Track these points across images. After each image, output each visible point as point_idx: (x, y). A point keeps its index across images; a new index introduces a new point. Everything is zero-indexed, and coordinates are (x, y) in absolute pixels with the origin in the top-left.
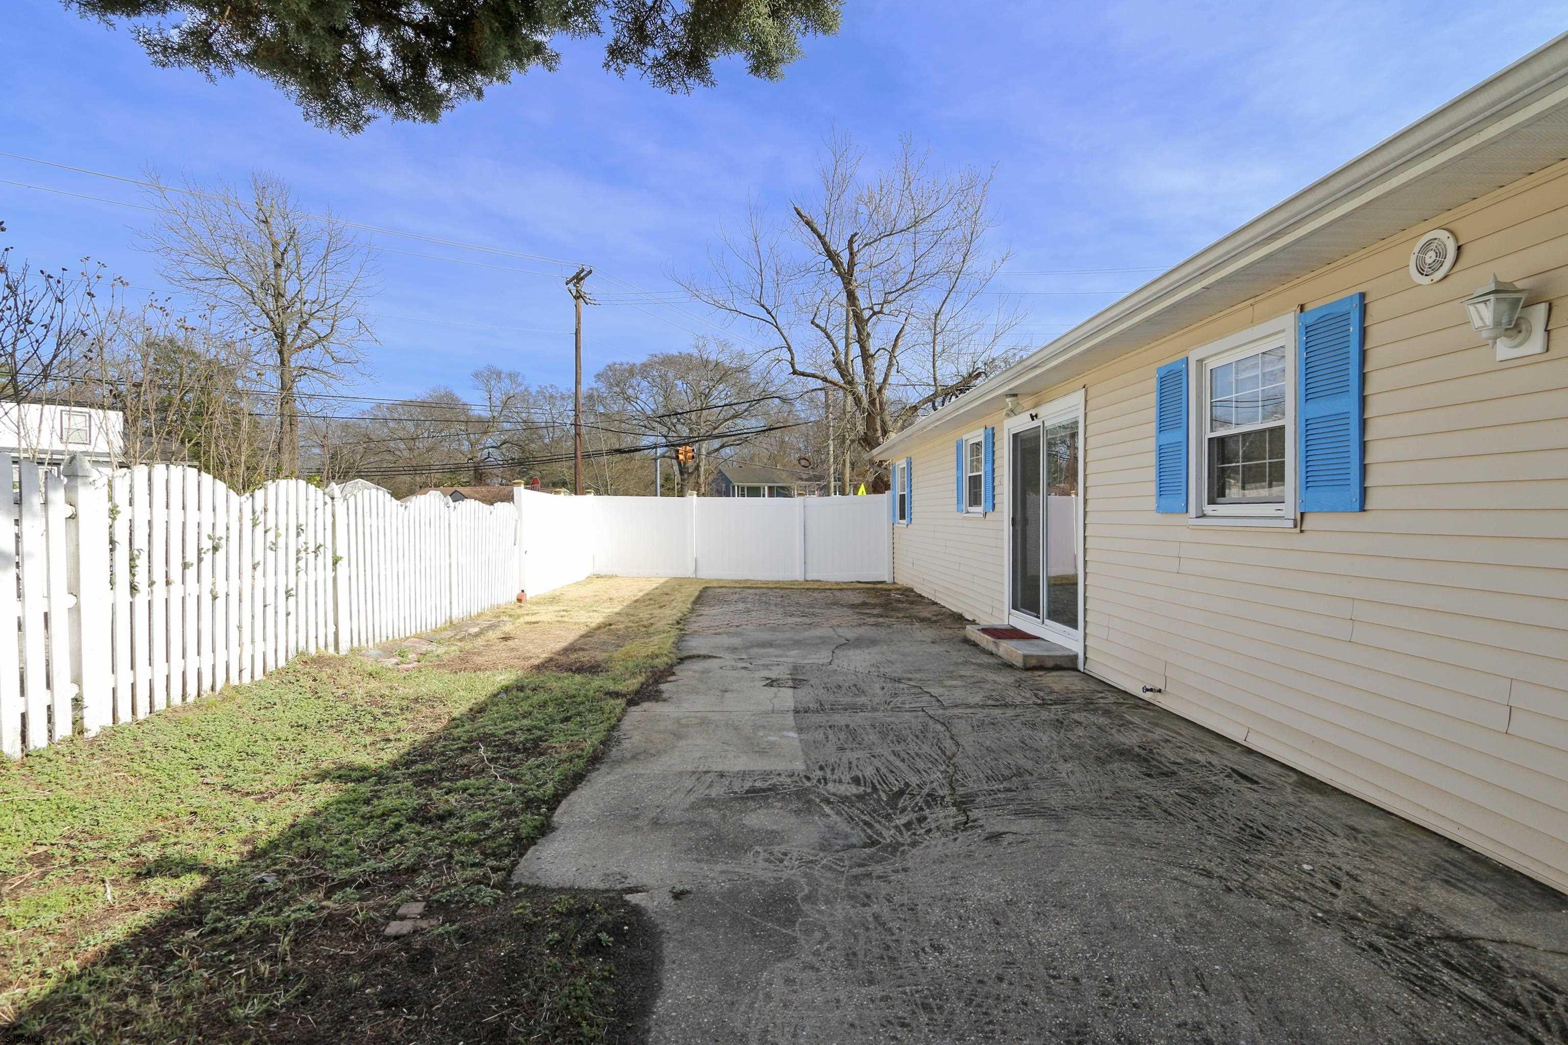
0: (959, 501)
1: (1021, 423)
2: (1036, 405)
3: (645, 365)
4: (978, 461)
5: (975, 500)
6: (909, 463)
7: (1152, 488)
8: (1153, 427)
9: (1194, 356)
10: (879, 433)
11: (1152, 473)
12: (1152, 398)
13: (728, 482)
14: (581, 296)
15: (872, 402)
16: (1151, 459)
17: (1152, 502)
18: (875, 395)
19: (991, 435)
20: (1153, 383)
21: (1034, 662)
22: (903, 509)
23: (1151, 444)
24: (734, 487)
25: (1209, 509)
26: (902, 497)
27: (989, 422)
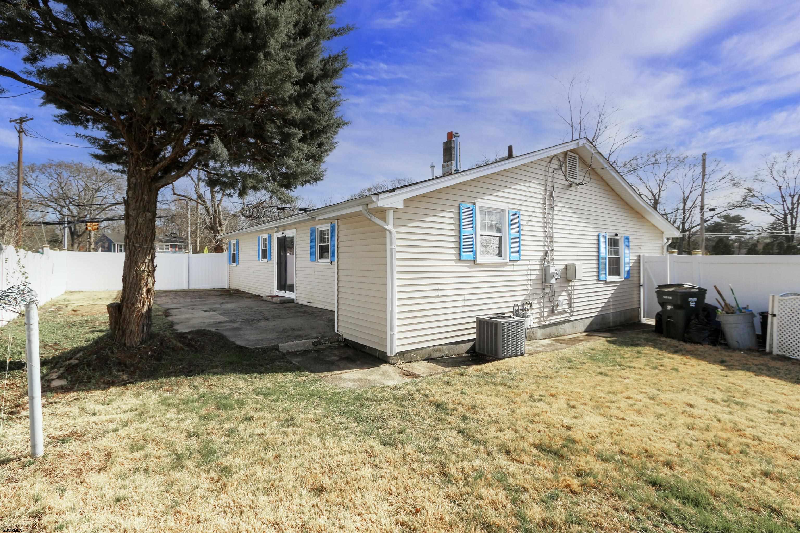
0: (259, 257)
1: (280, 235)
2: (284, 230)
3: (44, 166)
4: (266, 244)
5: (264, 257)
6: (238, 242)
7: (309, 255)
8: (309, 241)
9: (317, 227)
10: (218, 225)
11: (309, 252)
12: (309, 234)
13: (110, 242)
14: (23, 131)
15: (215, 211)
16: (309, 248)
17: (309, 259)
18: (217, 208)
19: (270, 237)
20: (309, 231)
21: (282, 302)
22: (234, 259)
23: (309, 245)
24: (114, 245)
25: (319, 260)
26: (234, 255)
27: (270, 232)
